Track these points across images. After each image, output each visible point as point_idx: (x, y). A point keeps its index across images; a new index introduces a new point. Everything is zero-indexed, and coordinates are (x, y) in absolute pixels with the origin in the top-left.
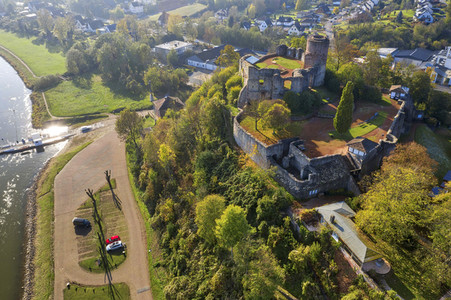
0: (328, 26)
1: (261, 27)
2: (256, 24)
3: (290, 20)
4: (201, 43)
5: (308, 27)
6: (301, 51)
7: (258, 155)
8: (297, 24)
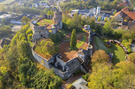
0: (57, 4)
1: (36, 6)
2: (34, 5)
3: (45, 3)
4: (15, 14)
5: (51, 5)
6: (52, 16)
7: (45, 63)
8: (48, 4)
